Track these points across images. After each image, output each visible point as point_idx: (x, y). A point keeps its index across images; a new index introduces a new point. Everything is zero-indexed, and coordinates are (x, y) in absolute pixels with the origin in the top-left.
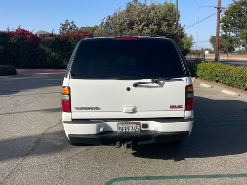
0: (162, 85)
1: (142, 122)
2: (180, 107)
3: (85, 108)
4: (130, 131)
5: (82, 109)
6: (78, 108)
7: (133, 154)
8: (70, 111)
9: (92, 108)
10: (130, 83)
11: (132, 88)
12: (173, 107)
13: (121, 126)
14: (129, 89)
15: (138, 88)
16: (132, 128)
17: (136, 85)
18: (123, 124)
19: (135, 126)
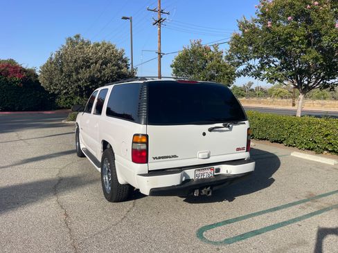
0: (231, 129)
1: (216, 167)
2: (243, 149)
3: (163, 158)
4: (205, 177)
5: (160, 158)
6: (156, 158)
7: (184, 201)
8: (147, 162)
9: (170, 157)
10: (205, 128)
11: (207, 132)
12: (238, 149)
13: (198, 173)
14: (204, 134)
15: (212, 133)
16: (207, 174)
17: (210, 130)
18: (199, 170)
19: (210, 171)
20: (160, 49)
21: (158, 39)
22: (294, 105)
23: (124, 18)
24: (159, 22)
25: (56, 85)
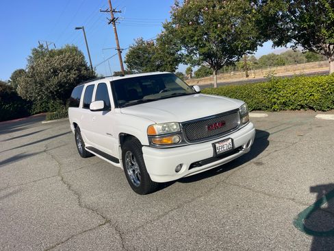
20: (118, 46)
21: (115, 37)
22: (247, 76)
23: (77, 28)
24: (113, 21)
25: (31, 93)
